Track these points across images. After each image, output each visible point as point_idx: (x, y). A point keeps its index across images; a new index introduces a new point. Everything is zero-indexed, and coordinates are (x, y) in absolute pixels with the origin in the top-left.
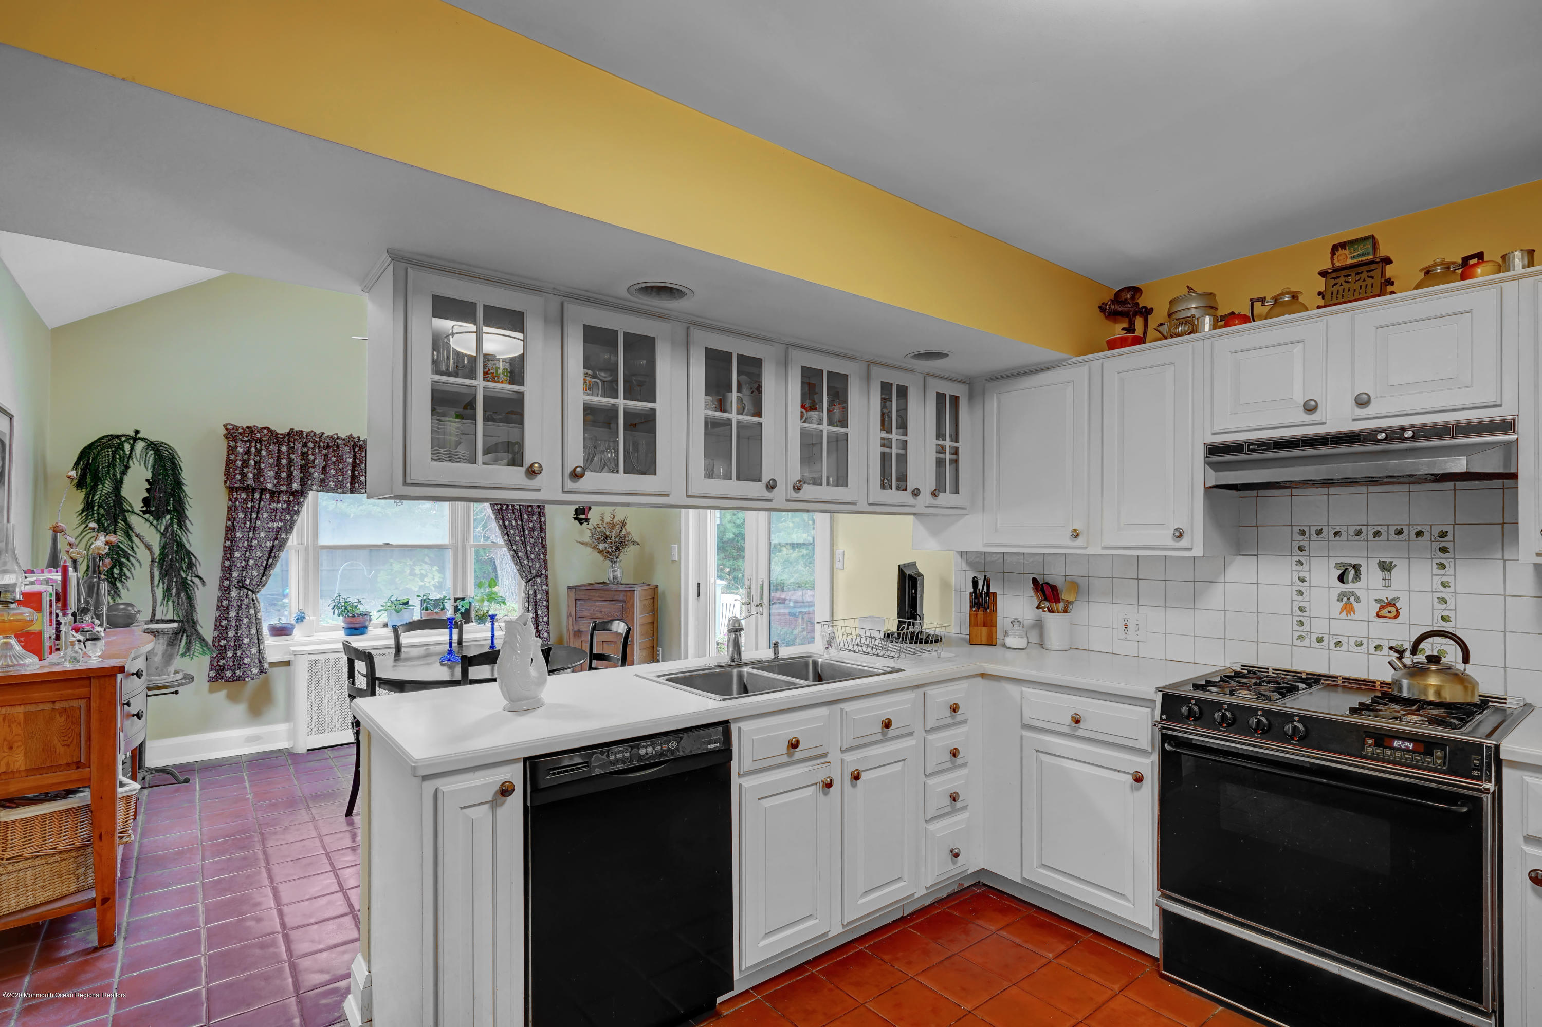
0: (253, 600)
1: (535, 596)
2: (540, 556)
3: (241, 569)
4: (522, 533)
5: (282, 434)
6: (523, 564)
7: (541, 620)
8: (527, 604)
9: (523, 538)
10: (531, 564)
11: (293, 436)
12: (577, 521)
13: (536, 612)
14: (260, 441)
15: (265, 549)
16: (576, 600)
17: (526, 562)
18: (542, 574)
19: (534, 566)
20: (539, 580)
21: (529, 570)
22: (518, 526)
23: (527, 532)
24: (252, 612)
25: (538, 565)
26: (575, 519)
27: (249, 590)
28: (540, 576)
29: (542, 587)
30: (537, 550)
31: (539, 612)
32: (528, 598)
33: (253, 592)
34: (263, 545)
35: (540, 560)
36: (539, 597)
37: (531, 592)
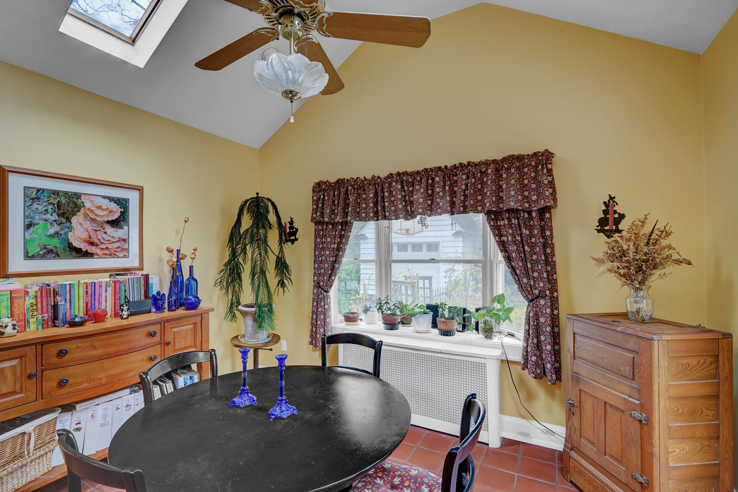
0: (324, 296)
1: (538, 319)
2: (543, 274)
3: (318, 275)
4: (522, 249)
5: (333, 183)
6: (522, 283)
7: (544, 347)
8: (527, 327)
9: (522, 255)
10: (532, 283)
11: (340, 182)
12: (602, 234)
13: (538, 337)
14: (325, 190)
15: (329, 262)
16: (574, 334)
17: (525, 280)
18: (546, 295)
19: (537, 285)
20: (542, 302)
21: (529, 289)
22: (517, 242)
23: (526, 248)
24: (322, 304)
25: (541, 284)
26: (599, 231)
27: (322, 289)
28: (544, 297)
29: (546, 310)
30: (540, 268)
31: (543, 338)
32: (529, 320)
33: (325, 291)
34: (328, 260)
35: (544, 280)
36: (542, 320)
37: (531, 315)
